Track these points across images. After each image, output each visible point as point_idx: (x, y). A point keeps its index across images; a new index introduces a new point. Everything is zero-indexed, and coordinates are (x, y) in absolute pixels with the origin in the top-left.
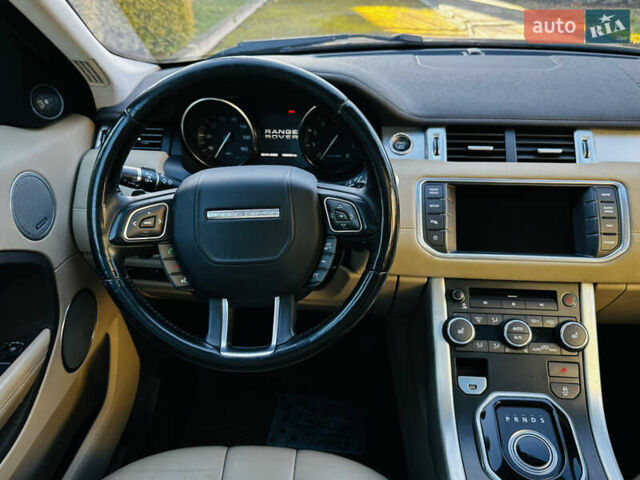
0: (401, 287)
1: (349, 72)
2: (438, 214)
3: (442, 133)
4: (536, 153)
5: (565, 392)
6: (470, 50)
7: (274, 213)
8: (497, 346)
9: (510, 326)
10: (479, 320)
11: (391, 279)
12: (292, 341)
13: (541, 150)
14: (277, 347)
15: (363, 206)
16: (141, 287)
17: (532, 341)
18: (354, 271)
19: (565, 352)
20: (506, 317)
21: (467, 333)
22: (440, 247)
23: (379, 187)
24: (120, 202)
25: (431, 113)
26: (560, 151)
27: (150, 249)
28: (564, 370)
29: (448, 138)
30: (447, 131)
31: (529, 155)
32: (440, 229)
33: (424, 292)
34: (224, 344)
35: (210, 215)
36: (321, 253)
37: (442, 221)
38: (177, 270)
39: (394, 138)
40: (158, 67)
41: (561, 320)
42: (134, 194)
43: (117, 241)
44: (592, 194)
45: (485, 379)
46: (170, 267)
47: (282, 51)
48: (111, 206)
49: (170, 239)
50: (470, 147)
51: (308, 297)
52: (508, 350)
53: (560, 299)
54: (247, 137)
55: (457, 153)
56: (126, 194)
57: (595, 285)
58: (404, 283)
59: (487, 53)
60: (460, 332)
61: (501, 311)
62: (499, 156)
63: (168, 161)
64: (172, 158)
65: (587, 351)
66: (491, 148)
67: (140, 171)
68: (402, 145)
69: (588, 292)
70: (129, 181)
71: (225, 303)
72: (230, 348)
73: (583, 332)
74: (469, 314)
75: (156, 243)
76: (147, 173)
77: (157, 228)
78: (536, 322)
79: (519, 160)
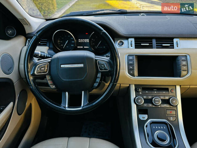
0: (121, 87)
1: (104, 21)
2: (132, 65)
3: (133, 40)
4: (162, 46)
5: (172, 119)
6: (141, 14)
7: (82, 65)
8: (150, 105)
9: (155, 99)
10: (145, 97)
11: (118, 85)
12: (88, 105)
13: (163, 45)
14: (83, 106)
15: (109, 63)
16: (41, 89)
17: (161, 104)
18: (107, 83)
19: (171, 107)
20: (153, 96)
21: (141, 101)
22: (133, 75)
23: (114, 57)
24: (34, 62)
25: (130, 34)
26: (169, 45)
27: (44, 77)
28: (171, 112)
29: (135, 41)
30: (135, 39)
31: (160, 46)
32: (133, 70)
33: (128, 89)
34: (67, 106)
35: (62, 66)
36: (96, 77)
37: (133, 67)
38: (52, 83)
39: (118, 42)
40: (45, 20)
41: (170, 97)
42: (38, 60)
43: (33, 75)
44: (179, 58)
45: (147, 115)
46: (50, 82)
47: (83, 15)
48: (31, 64)
49: (50, 74)
50: (142, 44)
51: (92, 91)
52: (154, 106)
53: (170, 90)
54: (73, 42)
55: (138, 46)
56: (36, 60)
57: (180, 86)
58: (122, 86)
59: (147, 15)
60: (139, 101)
61: (152, 94)
62: (151, 47)
63: (49, 49)
64: (50, 49)
65: (178, 106)
66: (148, 44)
67: (40, 53)
68: (121, 44)
69: (178, 88)
70: (36, 56)
71: (67, 93)
72: (69, 107)
73: (177, 100)
74: (142, 95)
75: (45, 75)
76: (42, 53)
77: (46, 70)
78: (162, 98)
79: (157, 48)
